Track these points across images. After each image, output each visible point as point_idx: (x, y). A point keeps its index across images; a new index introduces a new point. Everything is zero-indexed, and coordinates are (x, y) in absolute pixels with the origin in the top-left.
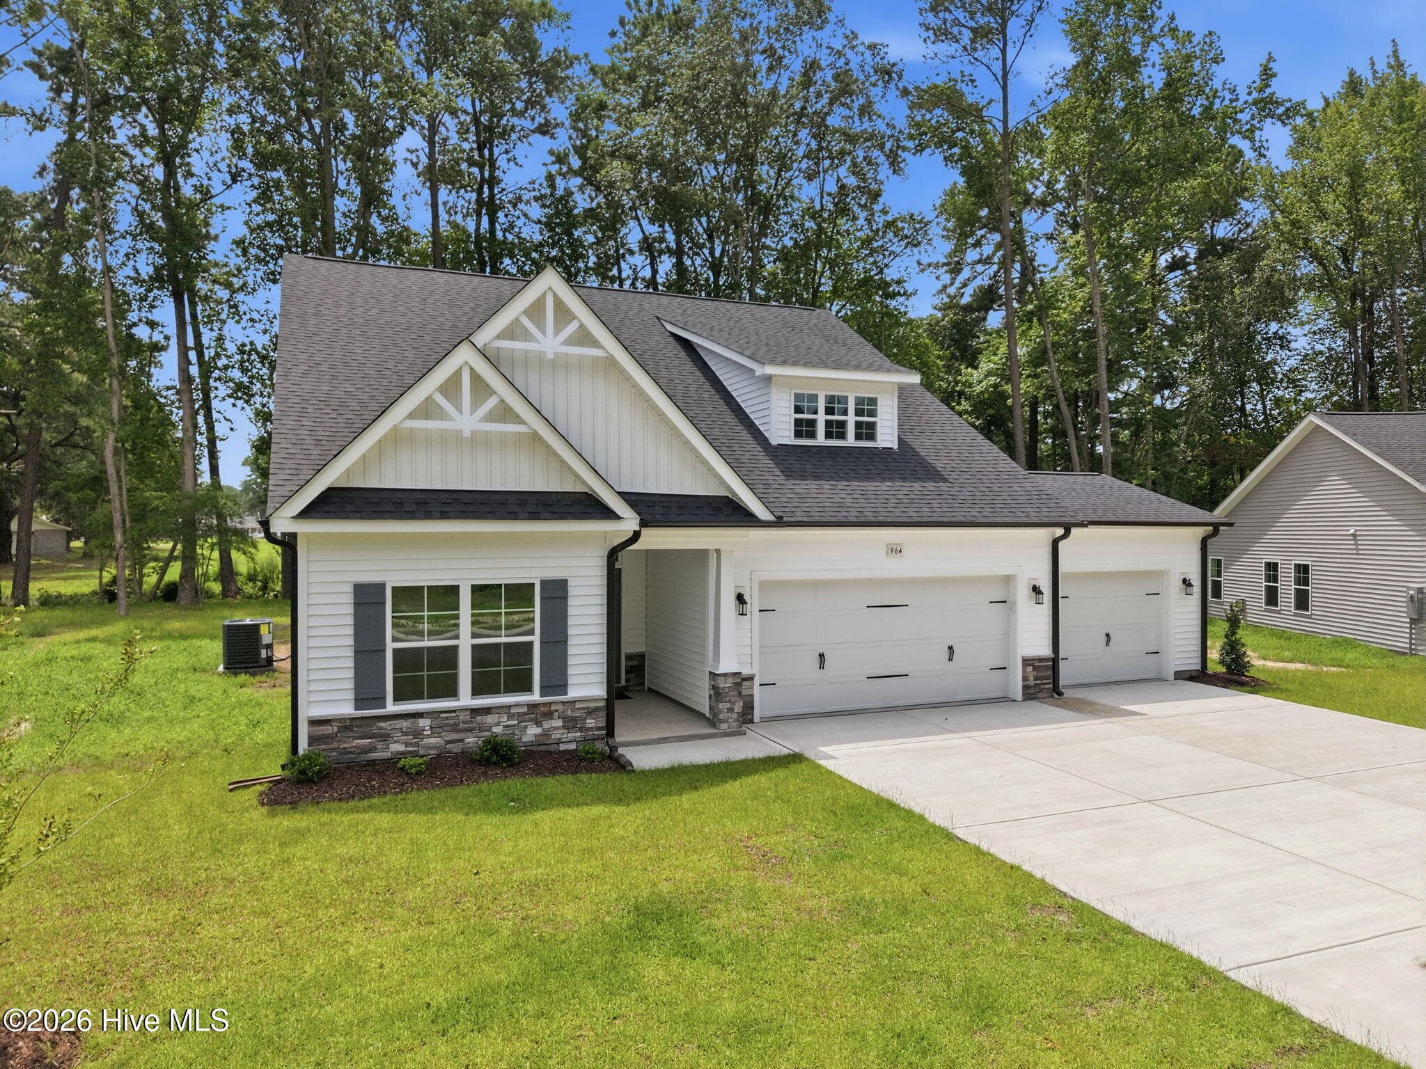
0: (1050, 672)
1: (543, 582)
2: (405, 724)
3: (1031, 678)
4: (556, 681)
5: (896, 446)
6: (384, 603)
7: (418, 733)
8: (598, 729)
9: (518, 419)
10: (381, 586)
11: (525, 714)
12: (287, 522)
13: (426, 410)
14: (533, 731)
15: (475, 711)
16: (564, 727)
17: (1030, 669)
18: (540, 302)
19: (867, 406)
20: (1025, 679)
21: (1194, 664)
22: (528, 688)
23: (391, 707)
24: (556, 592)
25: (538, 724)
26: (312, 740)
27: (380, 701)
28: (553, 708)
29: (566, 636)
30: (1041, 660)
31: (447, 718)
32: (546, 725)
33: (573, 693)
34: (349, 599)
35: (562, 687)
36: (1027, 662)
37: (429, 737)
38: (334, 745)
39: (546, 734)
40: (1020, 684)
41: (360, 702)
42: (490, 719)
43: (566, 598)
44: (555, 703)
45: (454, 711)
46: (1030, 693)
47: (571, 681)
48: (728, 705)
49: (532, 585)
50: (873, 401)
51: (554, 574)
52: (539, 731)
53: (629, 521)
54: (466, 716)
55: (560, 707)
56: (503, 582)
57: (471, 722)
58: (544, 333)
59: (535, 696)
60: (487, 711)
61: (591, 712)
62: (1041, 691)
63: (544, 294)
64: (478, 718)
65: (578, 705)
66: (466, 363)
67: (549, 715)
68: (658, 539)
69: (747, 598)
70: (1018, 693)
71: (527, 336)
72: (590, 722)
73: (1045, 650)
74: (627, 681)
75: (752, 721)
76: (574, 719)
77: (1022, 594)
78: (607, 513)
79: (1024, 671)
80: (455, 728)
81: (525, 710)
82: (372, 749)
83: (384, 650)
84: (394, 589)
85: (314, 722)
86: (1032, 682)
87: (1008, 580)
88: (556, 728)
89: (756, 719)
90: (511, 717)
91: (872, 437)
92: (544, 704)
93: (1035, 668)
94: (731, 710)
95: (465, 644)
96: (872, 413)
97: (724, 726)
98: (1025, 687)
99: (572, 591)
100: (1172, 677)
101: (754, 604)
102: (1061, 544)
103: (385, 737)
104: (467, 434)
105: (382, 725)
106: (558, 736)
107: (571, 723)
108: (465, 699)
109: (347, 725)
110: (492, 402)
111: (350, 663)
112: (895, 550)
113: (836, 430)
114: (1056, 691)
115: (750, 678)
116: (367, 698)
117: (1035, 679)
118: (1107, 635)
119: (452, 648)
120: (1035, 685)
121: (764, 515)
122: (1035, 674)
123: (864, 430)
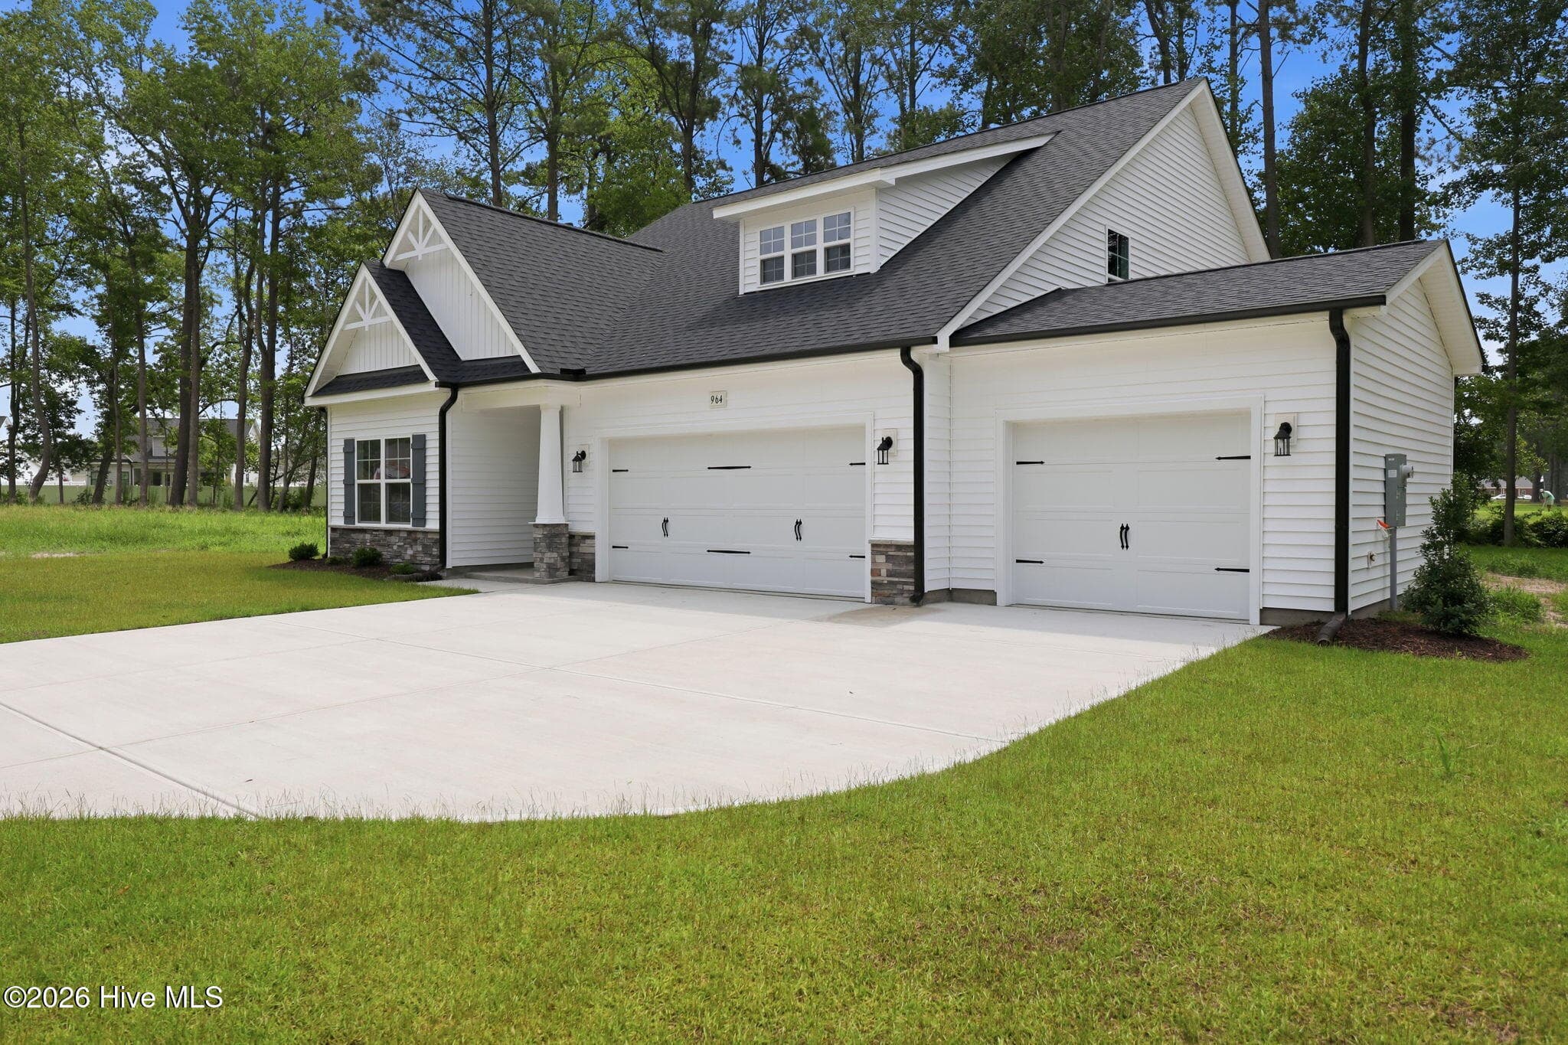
0: (912, 568)
1: (413, 437)
2: (361, 536)
3: (884, 572)
4: (421, 515)
5: (875, 270)
6: (354, 452)
7: (366, 544)
8: (437, 556)
9: (383, 313)
10: (354, 440)
11: (407, 539)
14: (410, 553)
15: (388, 533)
16: (422, 552)
17: (881, 559)
18: (416, 218)
19: (838, 225)
20: (875, 573)
21: (1315, 598)
22: (408, 519)
23: (357, 524)
24: (419, 444)
25: (411, 547)
26: (332, 540)
27: (353, 519)
28: (417, 536)
29: (425, 480)
30: (899, 547)
31: (376, 535)
32: (416, 549)
33: (429, 526)
34: (342, 449)
35: (424, 521)
36: (877, 548)
37: (368, 547)
38: (339, 546)
39: (415, 556)
40: (868, 578)
41: (346, 519)
42: (393, 540)
43: (425, 448)
44: (419, 532)
45: (379, 531)
46: (882, 593)
47: (428, 516)
48: (543, 555)
49: (409, 440)
50: (846, 218)
51: (419, 431)
53: (432, 383)
54: (382, 535)
55: (421, 536)
56: (398, 437)
58: (418, 241)
59: (410, 526)
60: (391, 533)
61: (434, 542)
62: (897, 593)
63: (417, 212)
64: (388, 538)
65: (430, 536)
66: (365, 278)
67: (417, 542)
70: (868, 593)
71: (410, 247)
73: (908, 536)
75: (593, 580)
76: (428, 547)
77: (871, 451)
79: (873, 562)
80: (380, 544)
81: (407, 535)
82: (350, 551)
83: (354, 485)
84: (358, 442)
85: (333, 529)
86: (883, 578)
88: (419, 552)
90: (401, 539)
92: (414, 532)
93: (889, 558)
95: (383, 481)
96: (846, 234)
98: (873, 583)
99: (428, 445)
103: (354, 544)
104: (367, 328)
105: (353, 535)
106: (421, 559)
108: (384, 523)
109: (342, 533)
110: (376, 303)
111: (343, 492)
112: (717, 399)
114: (919, 597)
115: (591, 537)
116: (348, 516)
117: (890, 574)
118: (1125, 529)
119: (379, 485)
120: (890, 583)
121: (534, 369)
122: (890, 566)
123: (839, 255)
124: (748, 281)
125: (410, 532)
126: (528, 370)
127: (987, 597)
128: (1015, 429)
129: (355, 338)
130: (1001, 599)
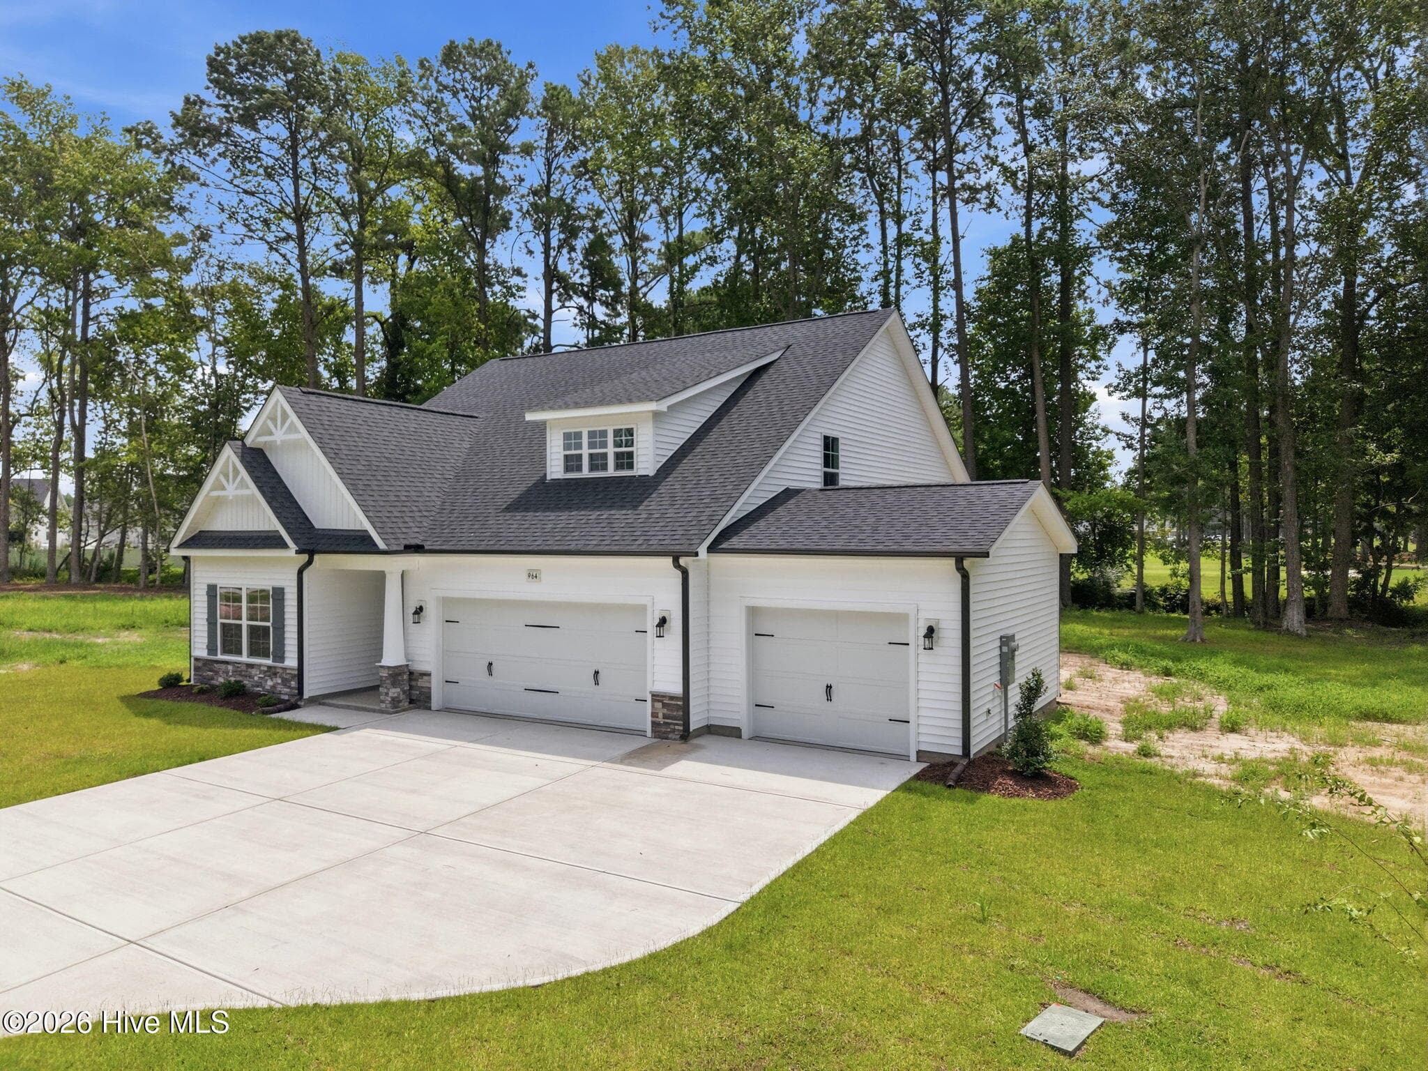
0: (681, 713)
1: (273, 589)
3: (660, 715)
4: (280, 653)
5: (653, 473)
6: (217, 596)
7: (227, 673)
8: (295, 689)
10: (216, 586)
13: (217, 484)
14: (269, 683)
15: (248, 665)
16: (282, 684)
17: (659, 705)
18: (274, 410)
19: (626, 436)
20: (654, 715)
21: (950, 746)
22: (268, 656)
23: (219, 656)
24: (279, 593)
25: (272, 679)
26: (195, 669)
27: (216, 652)
28: (278, 670)
29: (284, 625)
30: (672, 698)
31: (238, 667)
32: (275, 680)
33: (288, 662)
34: (206, 592)
35: (283, 658)
36: (656, 697)
37: (232, 676)
38: (201, 673)
39: (274, 686)
40: (649, 719)
41: (209, 651)
42: (254, 671)
43: (284, 599)
44: (279, 667)
45: (240, 663)
46: (660, 731)
47: (286, 654)
48: (385, 691)
49: (269, 590)
50: (630, 432)
51: (278, 584)
52: (272, 683)
53: (292, 550)
54: (244, 668)
55: (281, 670)
56: (259, 587)
57: (247, 672)
59: (270, 661)
60: (253, 666)
61: (292, 677)
62: (671, 731)
65: (288, 671)
67: (276, 675)
69: (427, 609)
70: (649, 730)
72: (293, 684)
73: (677, 689)
75: (430, 708)
77: (653, 625)
79: (653, 706)
80: (240, 674)
81: (267, 669)
82: (214, 679)
83: (217, 623)
84: (220, 588)
85: (196, 657)
86: (660, 720)
87: (638, 610)
88: (279, 684)
89: (433, 708)
90: (261, 672)
91: (631, 466)
92: (275, 667)
93: (664, 705)
94: (387, 694)
95: (245, 623)
96: (630, 443)
97: (383, 706)
98: (653, 723)
99: (286, 596)
100: (913, 756)
101: (432, 615)
103: (217, 673)
104: (231, 498)
105: (215, 666)
106: (280, 689)
107: (285, 682)
108: (245, 657)
109: (205, 663)
111: (206, 629)
112: (533, 576)
114: (686, 735)
115: (429, 675)
116: (212, 649)
117: (665, 717)
118: (829, 687)
119: (240, 626)
120: (665, 723)
121: (382, 545)
122: (665, 711)
123: (625, 460)
124: (554, 469)
125: (270, 667)
126: (375, 545)
127: (733, 733)
128: (753, 613)
129: (218, 503)
130: (745, 734)
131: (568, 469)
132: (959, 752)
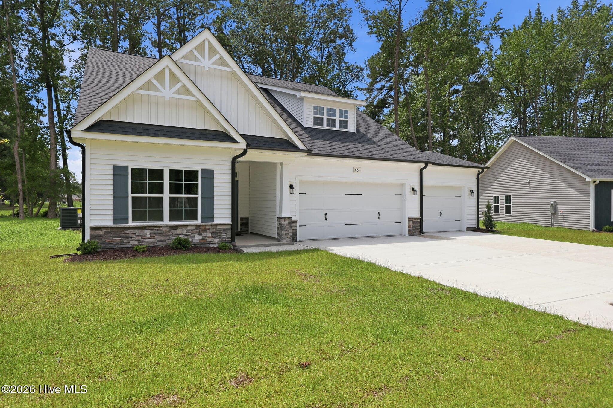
0: (419, 224)
1: (203, 171)
2: (137, 232)
3: (412, 226)
4: (209, 215)
5: (356, 132)
6: (128, 175)
7: (144, 236)
8: (228, 238)
9: (191, 94)
10: (127, 167)
11: (194, 230)
12: (80, 133)
13: (148, 86)
14: (198, 238)
15: (171, 227)
16: (212, 236)
17: (411, 223)
18: (202, 45)
19: (343, 113)
20: (409, 227)
21: (474, 225)
22: (196, 219)
23: (131, 224)
24: (209, 175)
25: (200, 234)
26: (92, 237)
27: (126, 220)
28: (207, 227)
29: (213, 195)
30: (415, 219)
31: (158, 230)
32: (204, 235)
33: (216, 221)
34: (111, 172)
35: (212, 218)
36: (410, 219)
37: (149, 238)
38: (103, 240)
39: (204, 239)
40: (407, 229)
41: (115, 220)
42: (178, 231)
43: (213, 178)
44: (209, 225)
45: (161, 227)
46: (411, 233)
47: (215, 216)
48: (286, 232)
49: (197, 172)
50: (347, 112)
51: (207, 167)
52: (200, 238)
53: (242, 144)
54: (166, 229)
55: (210, 227)
56: (184, 169)
57: (169, 232)
58: (204, 59)
59: (199, 222)
60: (176, 227)
61: (225, 230)
62: (415, 232)
63: (204, 41)
64: (172, 231)
65: (219, 227)
66: (167, 66)
67: (205, 231)
68: (254, 155)
69: (294, 187)
70: (407, 233)
71: (196, 59)
72: (224, 235)
73: (418, 215)
74: (241, 229)
75: (296, 241)
76: (217, 233)
77: (409, 191)
78: (232, 140)
79: (409, 224)
80: (161, 235)
81: (194, 228)
82: (122, 243)
83: (128, 197)
84: (132, 169)
85: (93, 229)
86: (412, 228)
87: (402, 185)
88: (208, 237)
89: (298, 240)
90: (187, 230)
91: (347, 128)
92: (203, 225)
93: (413, 222)
94: (287, 234)
95: (166, 196)
96: (347, 117)
97: (284, 241)
98: (409, 230)
99: (215, 176)
100: (466, 230)
101: (297, 190)
102: (424, 171)
103: (128, 237)
104: (167, 99)
105: (127, 231)
106: (209, 240)
107: (215, 235)
108: (166, 221)
109: (109, 230)
110: (179, 85)
111: (111, 202)
112: (357, 170)
113: (331, 122)
115: (296, 223)
118: (440, 212)
119: (160, 198)
121: (302, 147)
123: (343, 124)
124: (308, 122)
125: (198, 226)
131: (315, 124)
132: (476, 226)
